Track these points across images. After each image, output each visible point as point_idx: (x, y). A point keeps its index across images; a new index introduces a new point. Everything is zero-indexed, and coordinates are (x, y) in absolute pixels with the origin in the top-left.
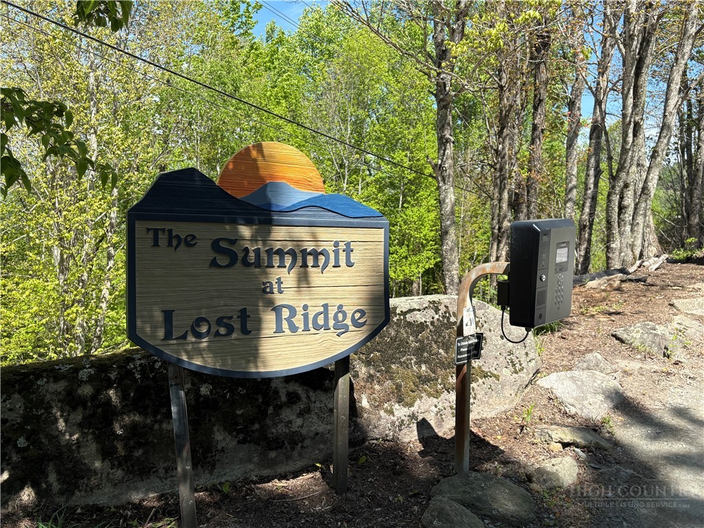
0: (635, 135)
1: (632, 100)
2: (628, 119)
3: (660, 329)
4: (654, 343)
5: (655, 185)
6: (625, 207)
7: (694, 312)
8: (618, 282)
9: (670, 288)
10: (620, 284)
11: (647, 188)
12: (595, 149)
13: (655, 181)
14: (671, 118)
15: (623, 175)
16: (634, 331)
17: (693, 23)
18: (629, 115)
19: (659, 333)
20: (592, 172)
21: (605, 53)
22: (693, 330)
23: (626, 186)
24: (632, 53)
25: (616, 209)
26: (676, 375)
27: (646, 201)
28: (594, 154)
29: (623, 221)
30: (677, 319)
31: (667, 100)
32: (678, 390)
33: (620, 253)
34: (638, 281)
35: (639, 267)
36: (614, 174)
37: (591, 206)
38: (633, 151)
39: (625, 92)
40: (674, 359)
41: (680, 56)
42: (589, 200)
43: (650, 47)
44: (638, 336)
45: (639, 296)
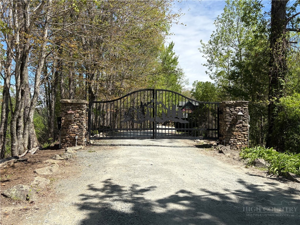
0: (22, 95)
1: (20, 80)
2: (19, 88)
3: (25, 187)
4: (22, 194)
5: (33, 117)
6: (20, 127)
7: (45, 174)
8: (12, 163)
9: (36, 163)
10: (14, 164)
11: (29, 118)
12: (5, 100)
13: (32, 115)
14: (37, 89)
15: (18, 113)
16: (12, 190)
17: (44, 53)
18: (19, 87)
19: (24, 189)
20: (4, 110)
21: (8, 58)
22: (42, 183)
23: (19, 117)
24: (19, 60)
25: (15, 128)
26: (30, 209)
27: (29, 124)
28: (5, 102)
29: (19, 133)
30: (36, 179)
31: (36, 82)
32: (30, 217)
33: (18, 148)
34: (23, 161)
35: (27, 153)
36: (13, 112)
37: (4, 126)
38: (22, 102)
39: (17, 76)
40: (31, 200)
41: (39, 65)
42: (4, 123)
43: (27, 59)
44: (14, 193)
45: (21, 169)
